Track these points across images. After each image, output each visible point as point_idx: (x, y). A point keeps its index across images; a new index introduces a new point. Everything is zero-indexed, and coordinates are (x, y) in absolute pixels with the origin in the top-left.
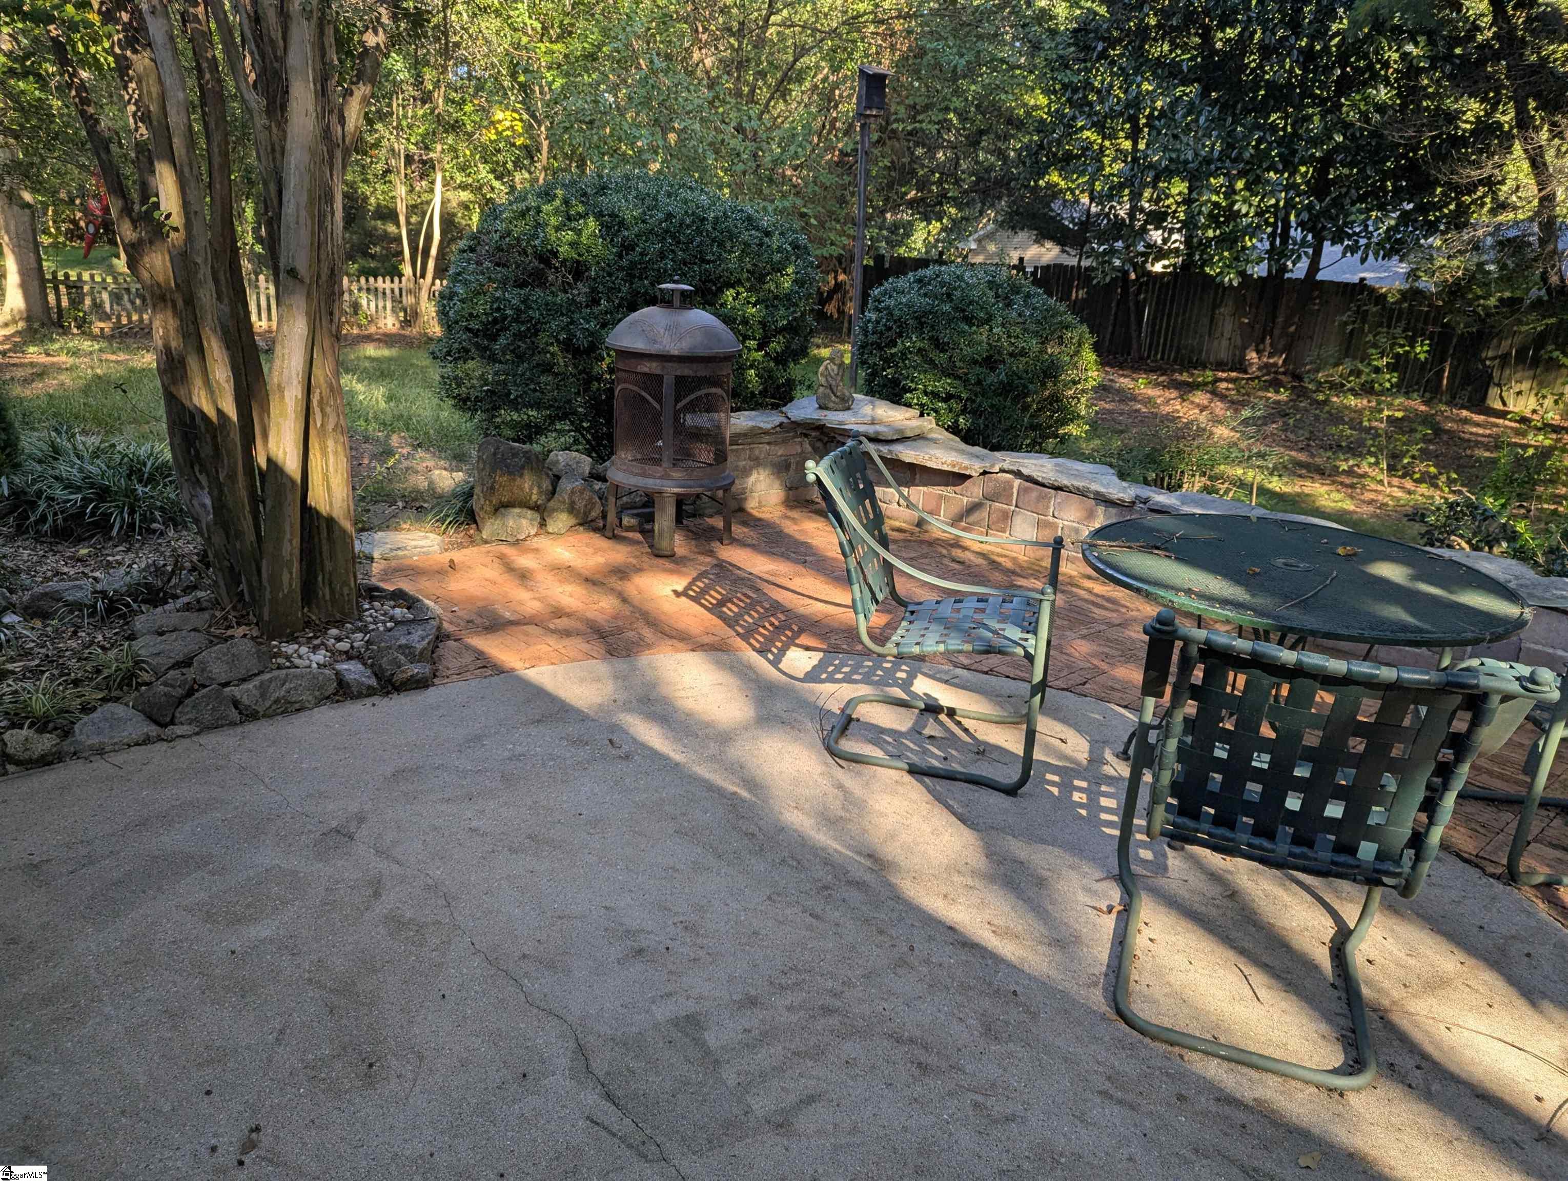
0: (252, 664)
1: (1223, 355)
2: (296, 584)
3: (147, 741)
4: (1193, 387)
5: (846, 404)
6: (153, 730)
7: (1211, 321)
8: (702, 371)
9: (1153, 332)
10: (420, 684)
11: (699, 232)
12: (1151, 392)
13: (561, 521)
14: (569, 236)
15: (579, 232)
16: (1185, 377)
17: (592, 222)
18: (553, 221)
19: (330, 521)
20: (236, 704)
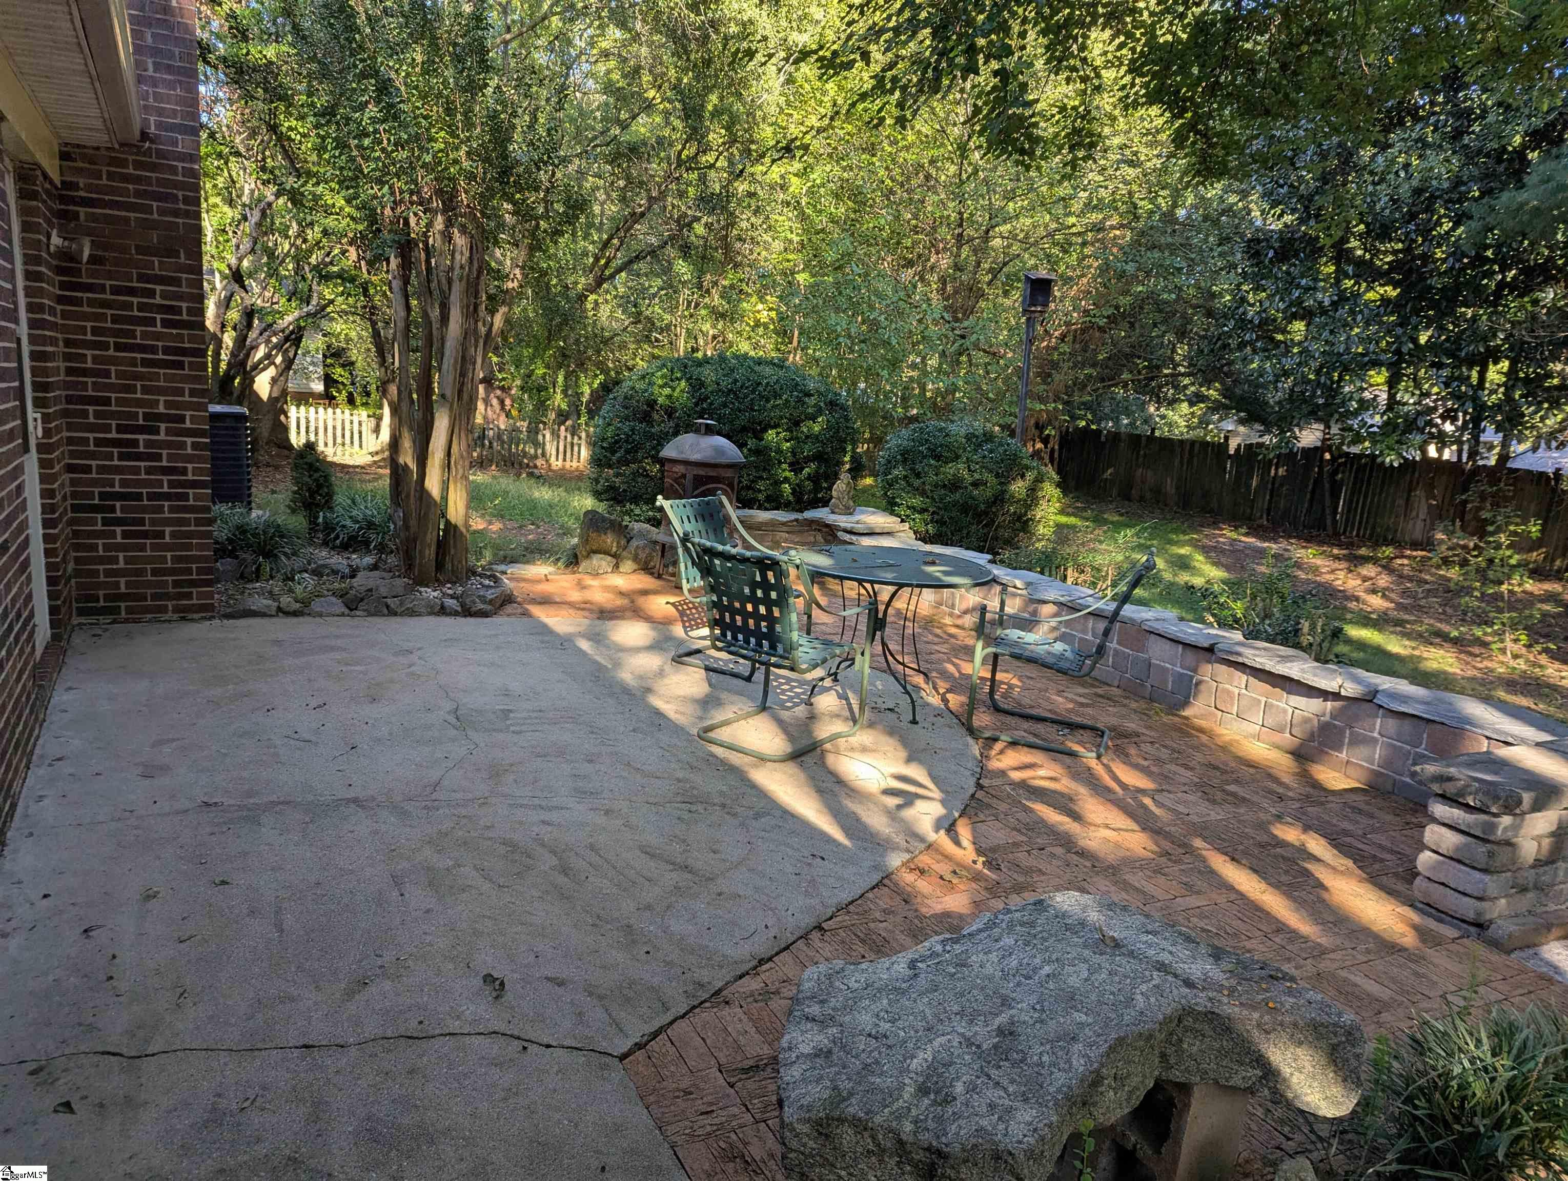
0: (400, 591)
1: (1418, 535)
2: (433, 556)
3: (343, 615)
4: (1365, 560)
5: (849, 511)
6: (347, 611)
7: (1408, 500)
8: (712, 473)
9: (1349, 511)
10: (484, 614)
11: (753, 392)
12: (1319, 562)
13: (628, 565)
14: (667, 391)
15: (674, 389)
16: (1363, 551)
17: (683, 383)
18: (660, 382)
19: (456, 527)
20: (388, 607)
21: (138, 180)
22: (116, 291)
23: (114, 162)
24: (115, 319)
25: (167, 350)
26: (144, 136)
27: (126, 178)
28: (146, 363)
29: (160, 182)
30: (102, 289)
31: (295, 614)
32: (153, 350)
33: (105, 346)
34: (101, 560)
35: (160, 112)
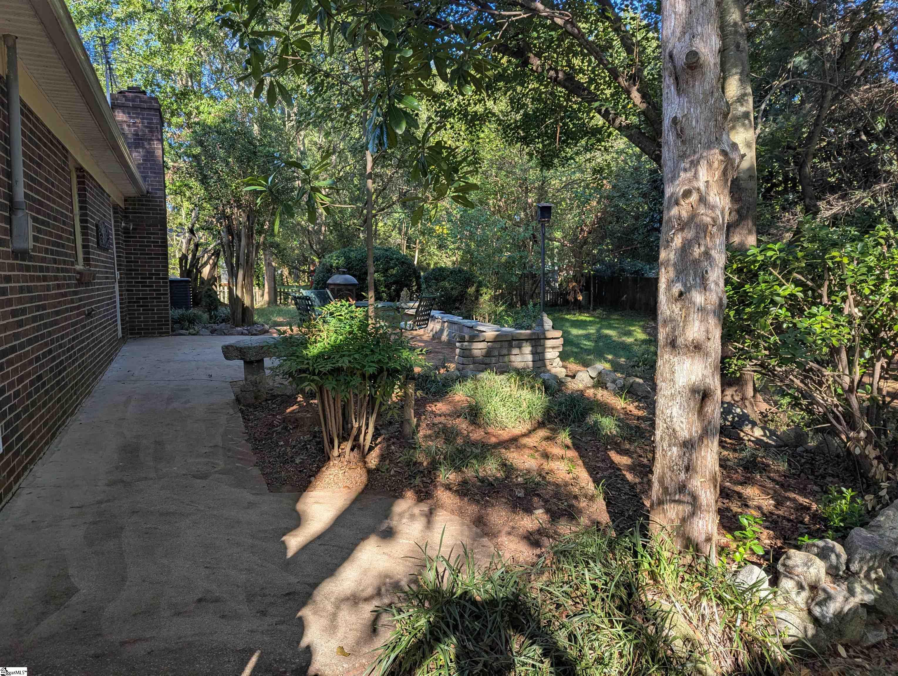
0: (229, 329)
6: (211, 334)
10: (256, 335)
19: (248, 307)
20: (224, 333)
21: (146, 205)
22: (140, 237)
23: (140, 201)
24: (140, 246)
25: (155, 254)
26: (148, 192)
27: (143, 205)
28: (149, 258)
29: (153, 205)
30: (136, 237)
31: (194, 335)
32: (151, 254)
33: (137, 254)
34: (135, 318)
35: (152, 185)
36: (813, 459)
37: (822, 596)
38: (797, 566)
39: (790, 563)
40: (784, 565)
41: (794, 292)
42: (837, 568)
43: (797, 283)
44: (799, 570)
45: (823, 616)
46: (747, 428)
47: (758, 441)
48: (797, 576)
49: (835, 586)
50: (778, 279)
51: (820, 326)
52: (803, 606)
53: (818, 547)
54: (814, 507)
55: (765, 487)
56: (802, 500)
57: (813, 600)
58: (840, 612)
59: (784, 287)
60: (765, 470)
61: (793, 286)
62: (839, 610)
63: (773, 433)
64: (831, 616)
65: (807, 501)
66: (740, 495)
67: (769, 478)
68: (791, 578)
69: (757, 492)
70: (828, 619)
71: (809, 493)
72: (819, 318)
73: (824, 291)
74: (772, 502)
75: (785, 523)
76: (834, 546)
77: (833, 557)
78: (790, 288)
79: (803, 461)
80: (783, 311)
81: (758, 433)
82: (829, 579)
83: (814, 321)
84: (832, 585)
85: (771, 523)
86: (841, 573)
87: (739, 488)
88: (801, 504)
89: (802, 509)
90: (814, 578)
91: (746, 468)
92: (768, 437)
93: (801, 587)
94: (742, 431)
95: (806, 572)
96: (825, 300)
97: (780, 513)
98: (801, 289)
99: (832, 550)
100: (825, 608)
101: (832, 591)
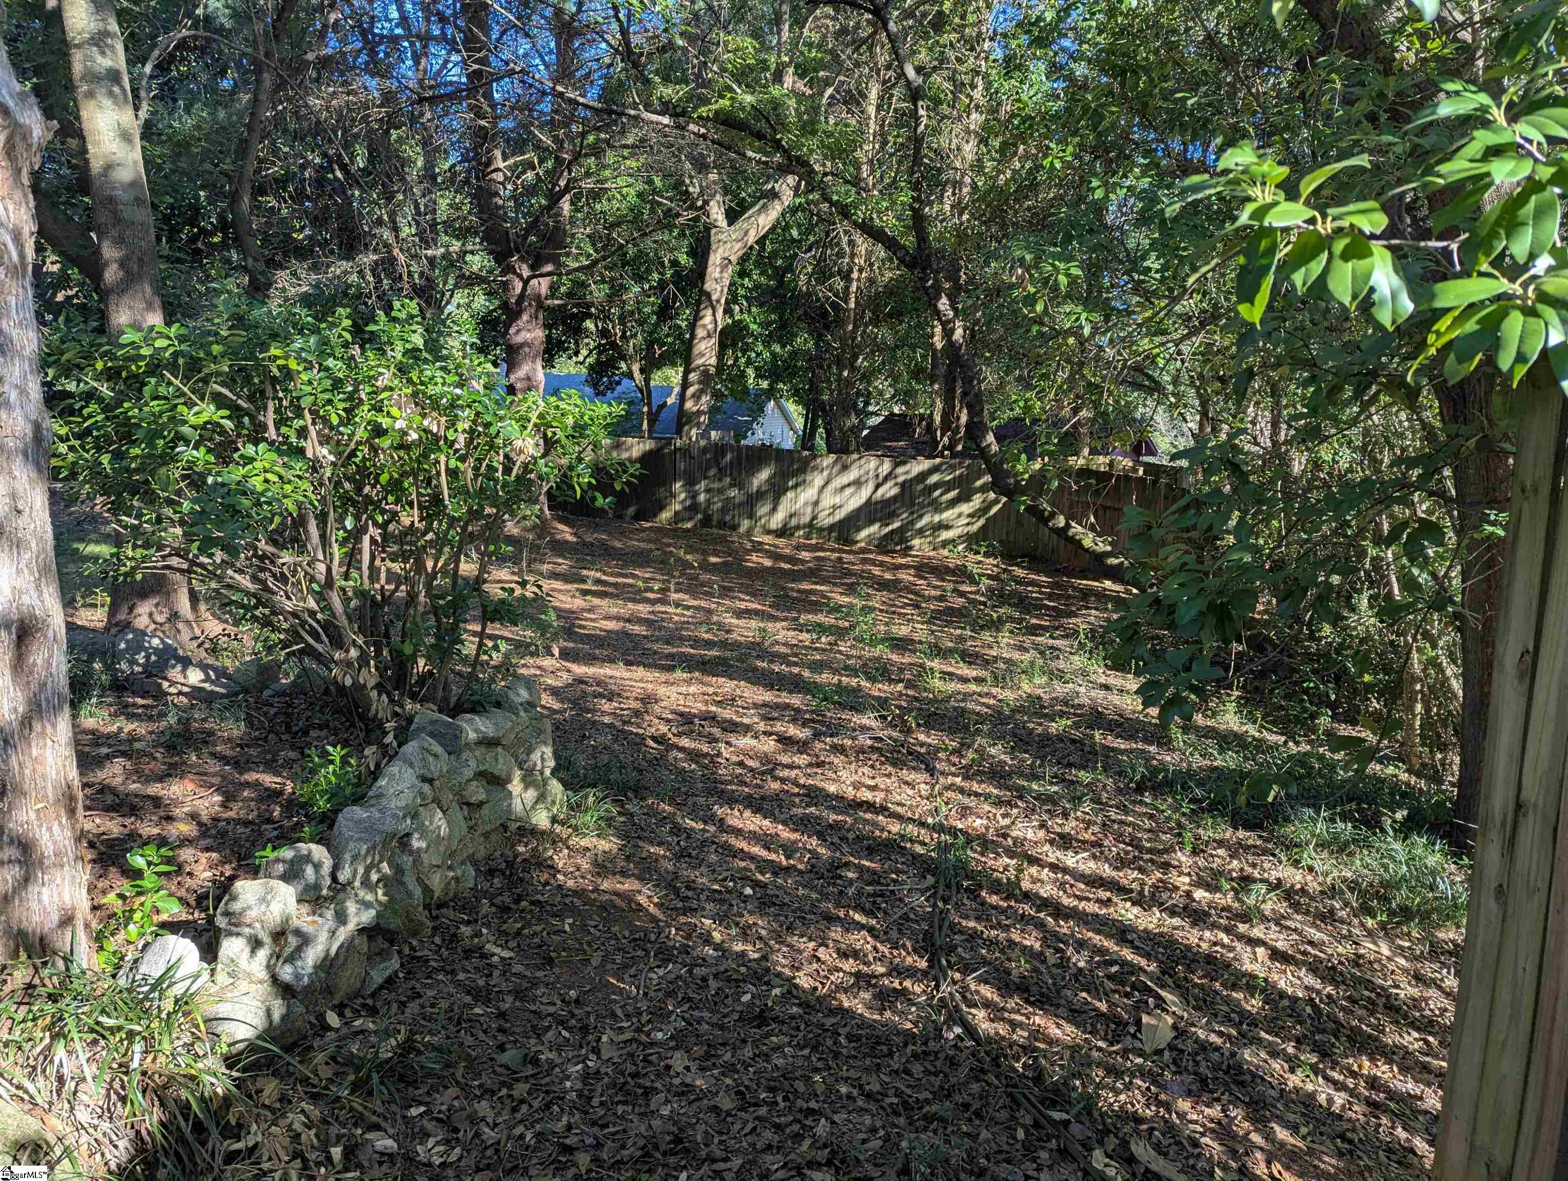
36: (289, 706)
37: (293, 941)
38: (249, 908)
39: (236, 906)
40: (227, 914)
41: (215, 418)
42: (317, 887)
43: (219, 401)
44: (252, 914)
45: (298, 977)
46: (175, 673)
47: (196, 693)
48: (249, 926)
49: (316, 918)
50: (183, 394)
51: (261, 478)
52: (263, 974)
53: (284, 861)
54: (289, 789)
55: (205, 774)
56: (269, 780)
57: (278, 957)
58: (325, 959)
59: (196, 409)
60: (206, 742)
61: (212, 407)
62: (322, 955)
63: (222, 673)
64: (310, 970)
65: (278, 780)
66: (156, 801)
67: (214, 755)
68: (238, 934)
69: (190, 786)
70: (306, 979)
71: (282, 766)
72: (258, 465)
73: (270, 417)
74: (218, 798)
75: (240, 829)
76: (310, 852)
77: (309, 871)
78: (207, 412)
79: (273, 711)
80: (201, 453)
81: (195, 677)
82: (305, 909)
83: (250, 471)
84: (310, 919)
85: (215, 837)
86: (325, 892)
87: (155, 789)
88: (267, 789)
89: (269, 796)
90: (278, 920)
91: (171, 748)
92: (212, 682)
93: (256, 944)
94: (166, 679)
95: (264, 914)
96: (272, 433)
97: (232, 814)
98: (226, 413)
99: (308, 859)
100: (299, 963)
101: (307, 929)
